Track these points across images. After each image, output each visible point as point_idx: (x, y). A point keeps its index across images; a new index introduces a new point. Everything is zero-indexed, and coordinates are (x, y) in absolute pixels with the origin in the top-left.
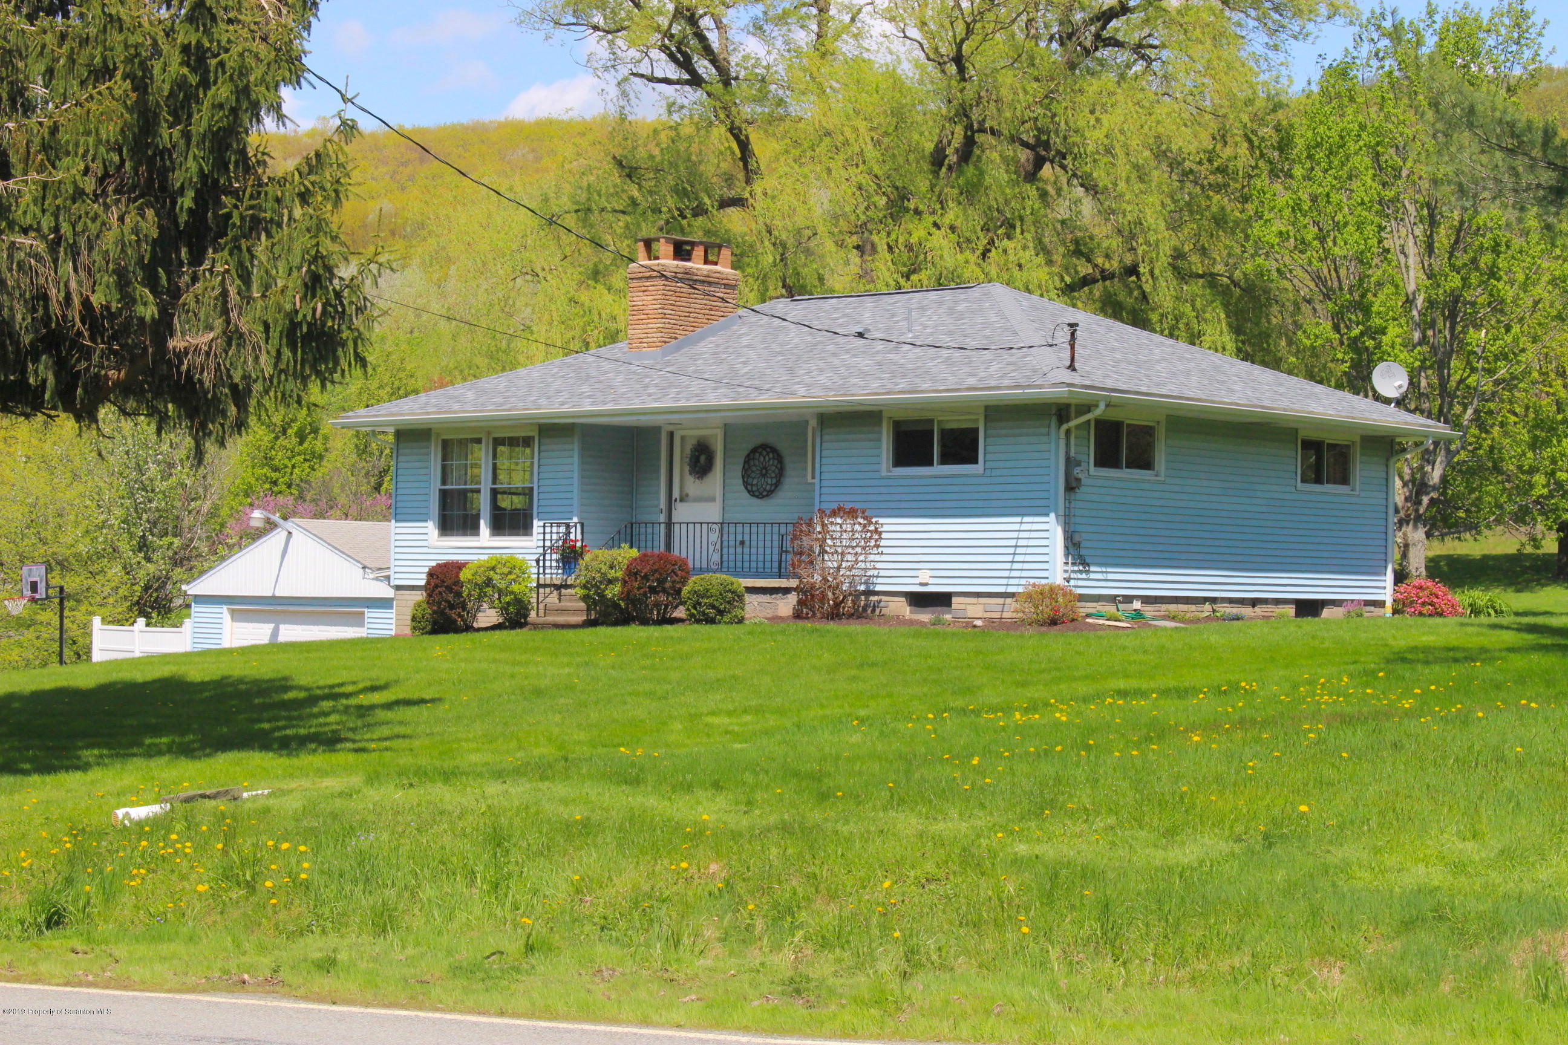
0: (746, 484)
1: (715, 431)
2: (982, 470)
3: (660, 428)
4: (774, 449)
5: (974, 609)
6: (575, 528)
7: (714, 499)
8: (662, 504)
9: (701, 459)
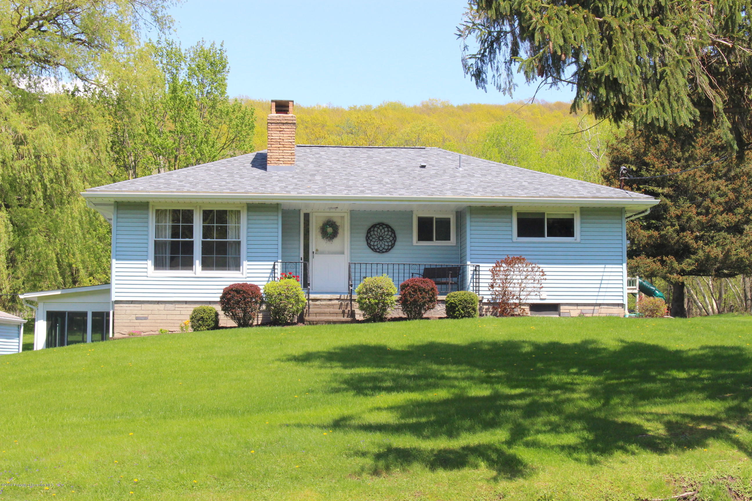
0: (369, 245)
1: (342, 215)
2: (578, 240)
3: (300, 210)
4: (388, 226)
5: (575, 312)
6: (279, 266)
7: (343, 253)
8: (302, 255)
9: (330, 230)
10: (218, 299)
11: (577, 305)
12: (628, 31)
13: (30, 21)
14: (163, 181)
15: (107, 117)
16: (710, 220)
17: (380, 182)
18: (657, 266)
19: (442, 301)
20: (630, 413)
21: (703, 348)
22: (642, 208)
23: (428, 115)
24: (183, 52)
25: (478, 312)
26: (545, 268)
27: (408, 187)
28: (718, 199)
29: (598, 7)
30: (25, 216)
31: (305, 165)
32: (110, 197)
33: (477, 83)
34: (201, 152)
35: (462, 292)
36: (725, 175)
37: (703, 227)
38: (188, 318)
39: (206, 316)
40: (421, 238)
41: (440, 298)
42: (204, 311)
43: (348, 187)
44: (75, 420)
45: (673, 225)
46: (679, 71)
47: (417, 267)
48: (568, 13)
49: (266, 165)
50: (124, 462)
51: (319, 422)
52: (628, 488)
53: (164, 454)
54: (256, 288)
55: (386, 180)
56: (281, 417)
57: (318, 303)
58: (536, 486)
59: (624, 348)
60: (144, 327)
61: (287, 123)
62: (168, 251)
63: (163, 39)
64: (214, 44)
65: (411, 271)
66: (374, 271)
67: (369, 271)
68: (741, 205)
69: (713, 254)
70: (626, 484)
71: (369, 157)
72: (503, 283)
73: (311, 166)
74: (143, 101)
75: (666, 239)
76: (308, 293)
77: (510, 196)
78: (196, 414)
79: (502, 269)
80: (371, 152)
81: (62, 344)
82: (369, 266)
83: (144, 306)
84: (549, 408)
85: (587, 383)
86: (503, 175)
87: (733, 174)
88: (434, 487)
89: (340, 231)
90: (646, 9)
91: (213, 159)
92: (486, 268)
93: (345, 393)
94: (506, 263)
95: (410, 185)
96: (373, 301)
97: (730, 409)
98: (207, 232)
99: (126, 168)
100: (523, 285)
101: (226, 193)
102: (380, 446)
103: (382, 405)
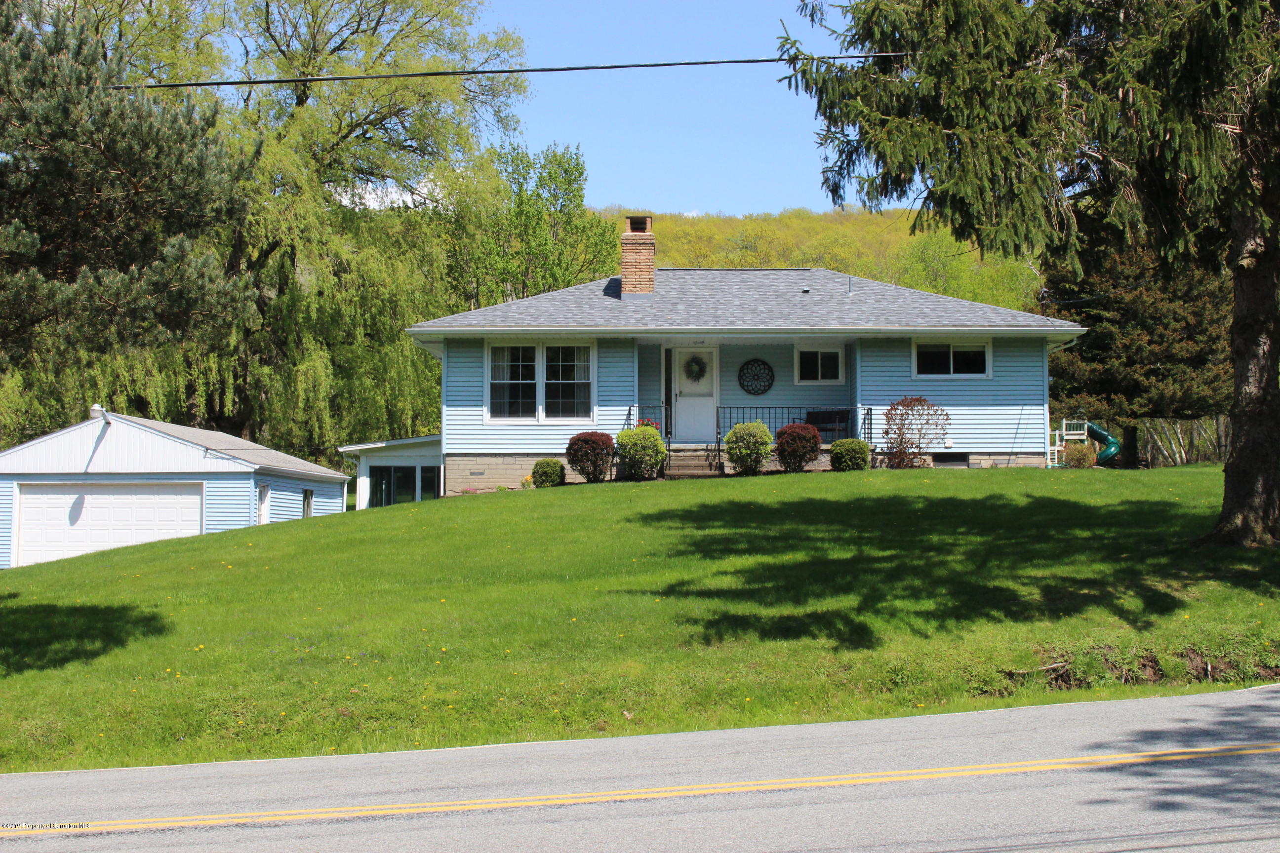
0: (742, 386)
1: (709, 350)
2: (991, 377)
3: (660, 346)
4: (764, 363)
5: (986, 462)
6: (635, 411)
7: (711, 395)
8: (663, 398)
9: (696, 368)
10: (564, 451)
11: (989, 454)
12: (980, 145)
13: (352, 128)
14: (499, 313)
15: (444, 236)
16: (1166, 350)
17: (754, 311)
18: (1104, 406)
19: (827, 451)
20: (1003, 576)
21: (1123, 503)
22: (1068, 338)
23: (841, 223)
24: (531, 157)
25: (869, 464)
26: (949, 410)
27: (786, 317)
28: (1174, 324)
29: (951, 116)
30: (350, 355)
31: (667, 292)
32: (438, 333)
33: (834, 200)
34: (553, 275)
35: (850, 440)
36: (1187, 294)
37: (1156, 357)
38: (530, 472)
39: (549, 470)
40: (803, 377)
41: (824, 447)
42: (548, 464)
43: (716, 318)
44: (387, 586)
45: (1119, 357)
46: (1035, 188)
47: (797, 411)
48: (912, 126)
49: (620, 292)
50: (432, 630)
51: (654, 588)
52: (990, 659)
53: (477, 623)
54: (608, 438)
55: (762, 308)
56: (613, 583)
57: (681, 454)
58: (886, 656)
59: (1030, 503)
60: (480, 484)
61: (644, 244)
62: (507, 393)
63: (507, 143)
64: (568, 147)
65: (791, 416)
66: (747, 416)
67: (740, 415)
68: (1203, 332)
69: (1168, 393)
70: (988, 655)
71: (743, 281)
72: (899, 429)
73: (673, 293)
74: (484, 216)
75: (1112, 374)
76: (669, 443)
77: (908, 325)
78: (521, 581)
79: (898, 412)
80: (745, 276)
81: (388, 503)
82: (741, 411)
83: (479, 459)
84: (915, 571)
85: (971, 543)
86: (901, 300)
87: (1196, 293)
88: (772, 658)
89: (708, 369)
90: (1006, 118)
91: (568, 285)
92: (879, 412)
93: (690, 557)
94: (904, 406)
95: (789, 315)
96: (744, 451)
97: (1121, 571)
98: (551, 372)
99: (468, 297)
100: (924, 431)
101: (573, 327)
102: (715, 613)
103: (728, 569)
